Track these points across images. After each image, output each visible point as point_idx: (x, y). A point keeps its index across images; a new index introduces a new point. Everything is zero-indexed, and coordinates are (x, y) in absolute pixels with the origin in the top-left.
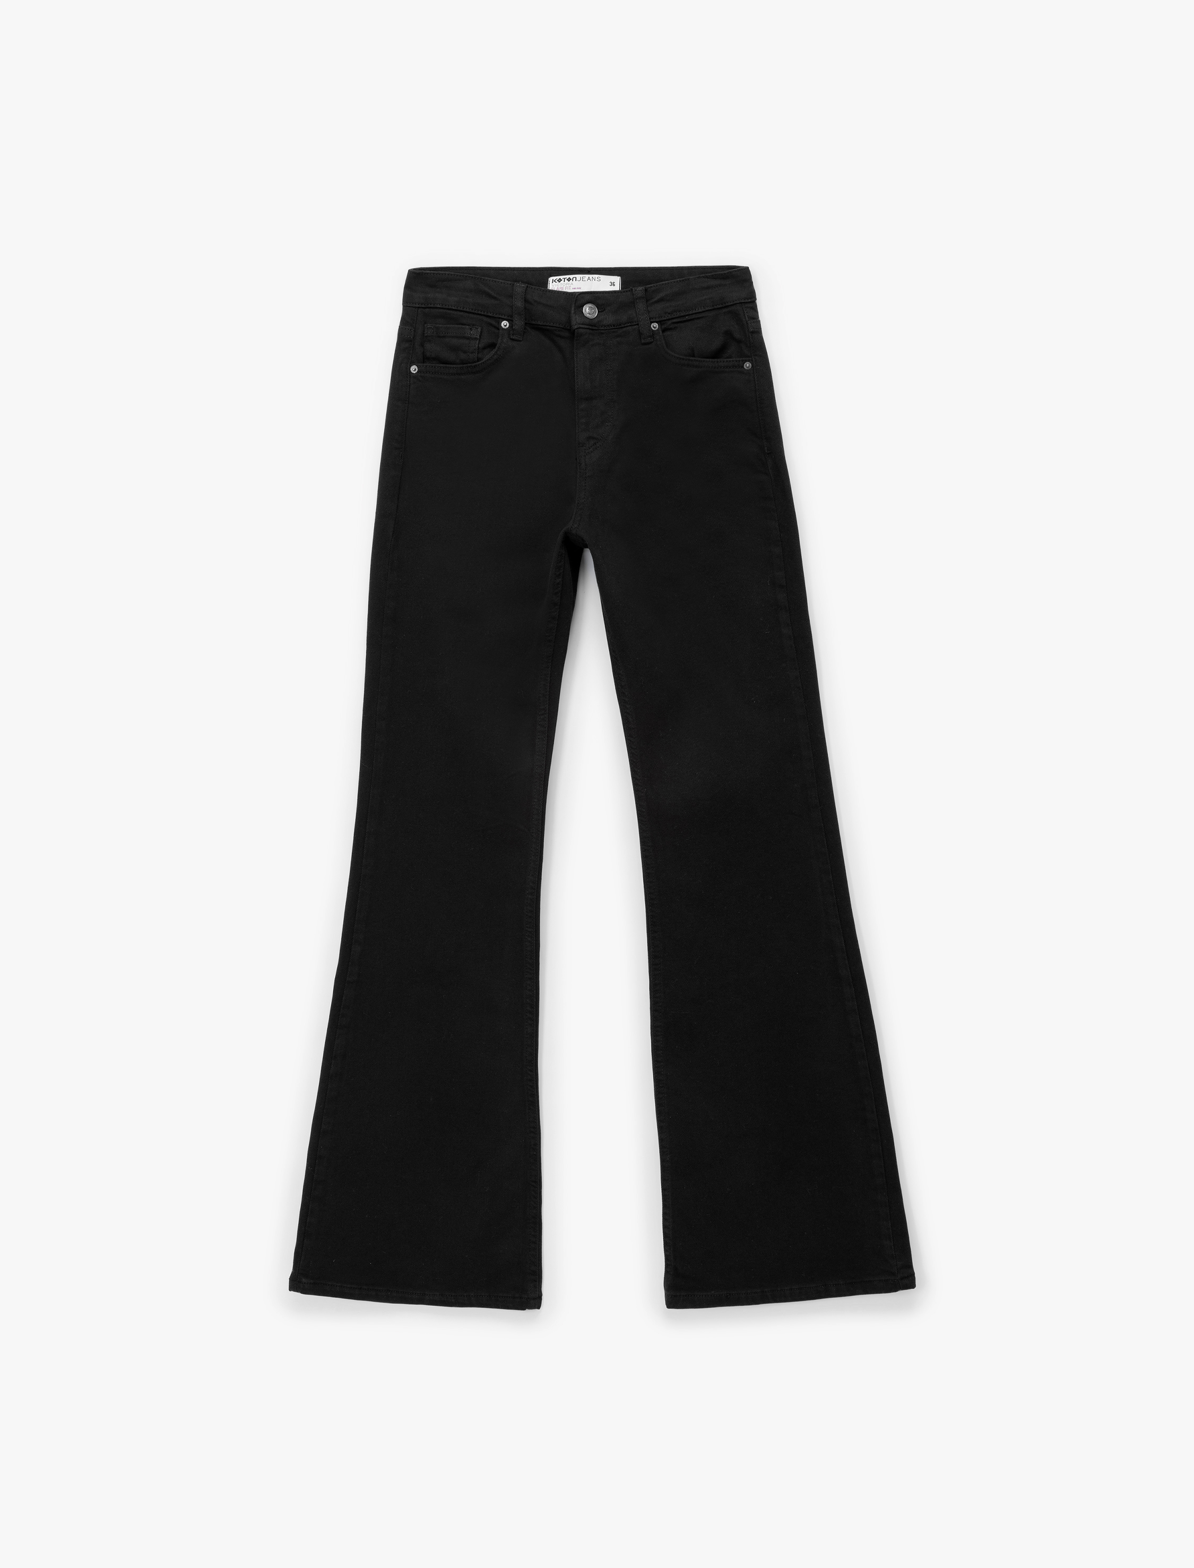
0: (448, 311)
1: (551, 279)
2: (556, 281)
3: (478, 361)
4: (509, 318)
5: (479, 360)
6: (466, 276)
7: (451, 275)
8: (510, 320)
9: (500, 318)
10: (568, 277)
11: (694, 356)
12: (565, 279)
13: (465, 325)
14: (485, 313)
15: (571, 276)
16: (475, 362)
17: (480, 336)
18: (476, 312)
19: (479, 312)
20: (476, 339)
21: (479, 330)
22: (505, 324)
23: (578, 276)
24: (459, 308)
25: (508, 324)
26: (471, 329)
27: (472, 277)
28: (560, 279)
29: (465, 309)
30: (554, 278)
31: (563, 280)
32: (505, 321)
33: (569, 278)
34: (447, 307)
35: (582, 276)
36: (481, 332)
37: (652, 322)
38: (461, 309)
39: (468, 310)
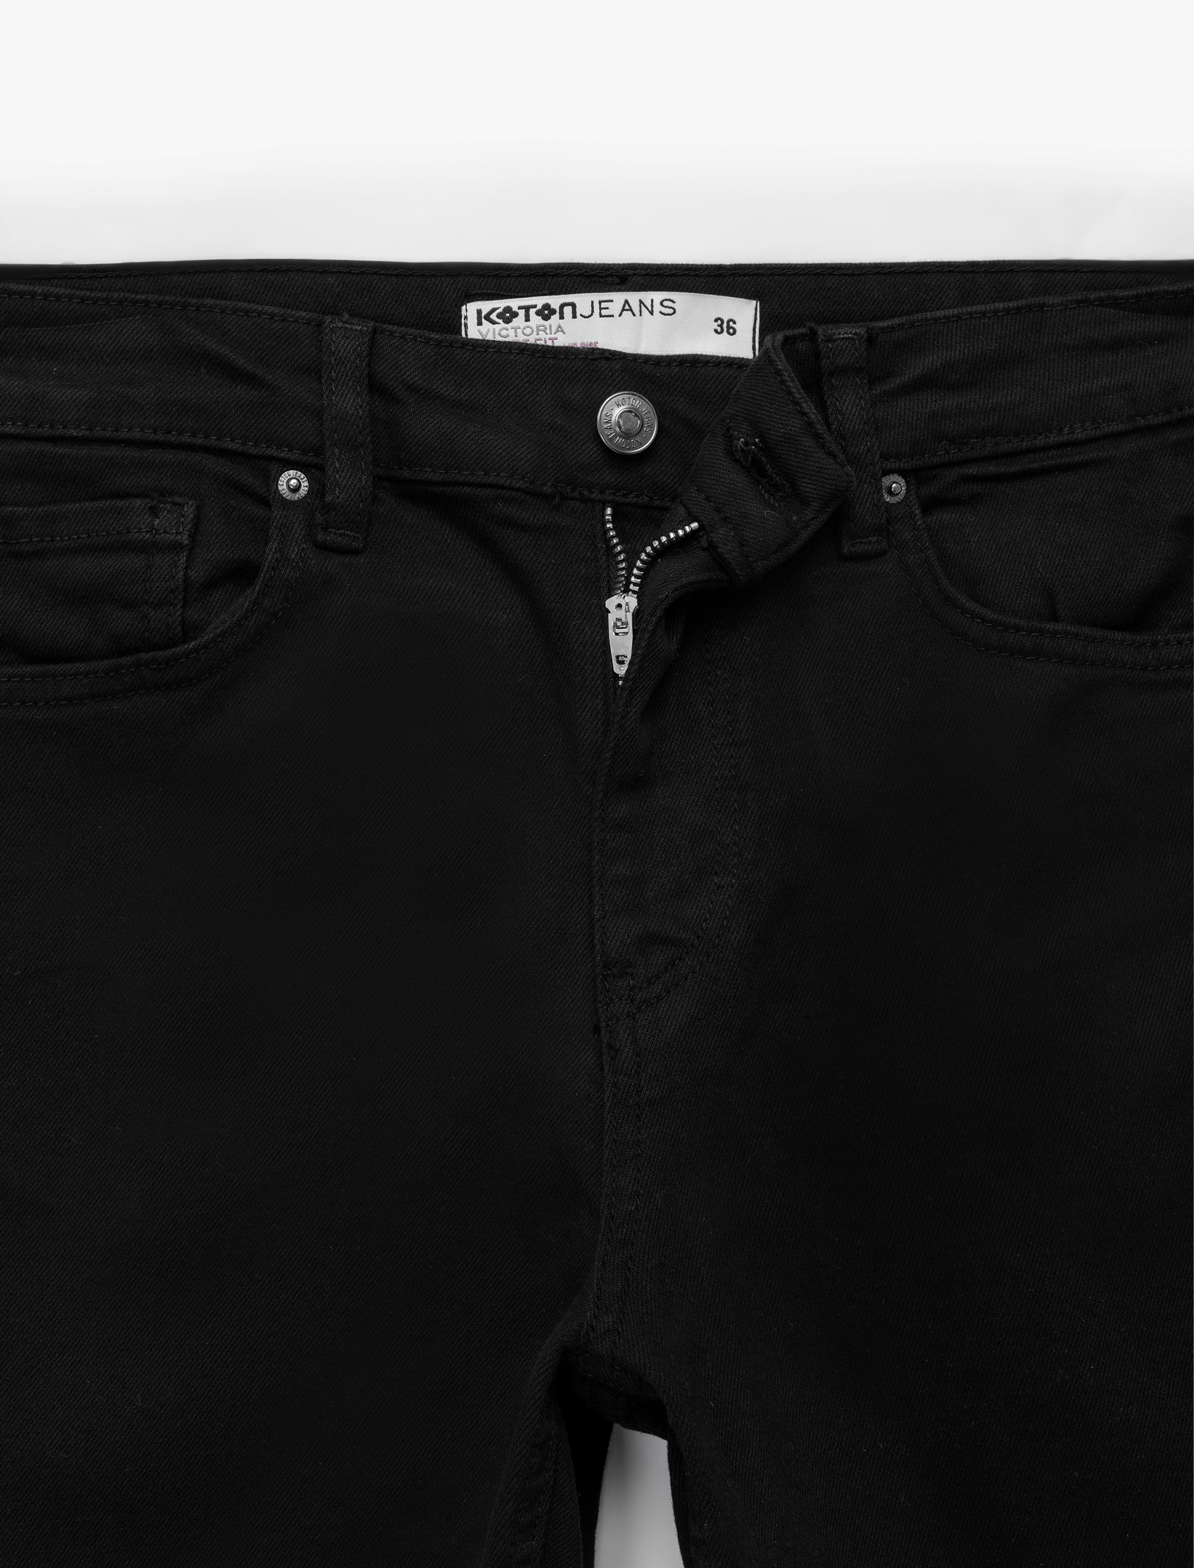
0: (49, 448)
1: (470, 310)
2: (493, 316)
3: (185, 639)
4: (310, 458)
5: (189, 631)
6: (121, 302)
7: (58, 298)
8: (316, 467)
9: (271, 459)
10: (539, 301)
11: (1055, 618)
12: (527, 309)
13: (126, 495)
14: (213, 441)
15: (555, 301)
16: (175, 645)
17: (192, 536)
18: (172, 438)
19: (187, 438)
20: (176, 547)
21: (189, 510)
22: (293, 482)
23: (583, 301)
24: (98, 432)
25: (305, 483)
26: (154, 511)
27: (147, 303)
28: (508, 309)
29: (124, 434)
30: (486, 306)
31: (522, 313)
32: (292, 472)
33: (546, 306)
34: (46, 431)
35: (596, 297)
36: (197, 519)
37: (886, 473)
38: (108, 434)
39: (136, 434)
